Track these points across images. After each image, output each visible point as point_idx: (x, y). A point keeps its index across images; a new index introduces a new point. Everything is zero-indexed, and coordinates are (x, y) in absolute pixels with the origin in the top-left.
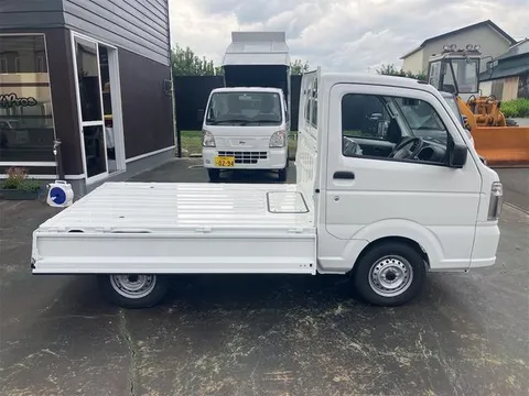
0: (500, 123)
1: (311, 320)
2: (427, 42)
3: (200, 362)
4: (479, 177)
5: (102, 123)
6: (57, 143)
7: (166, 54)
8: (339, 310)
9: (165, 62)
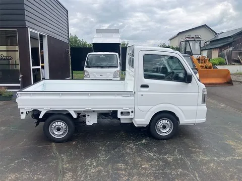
0: (210, 67)
1: (133, 145)
2: (180, 33)
3: (88, 162)
4: (197, 87)
5: (40, 67)
6: (21, 76)
7: (67, 37)
8: (144, 141)
9: (67, 41)
